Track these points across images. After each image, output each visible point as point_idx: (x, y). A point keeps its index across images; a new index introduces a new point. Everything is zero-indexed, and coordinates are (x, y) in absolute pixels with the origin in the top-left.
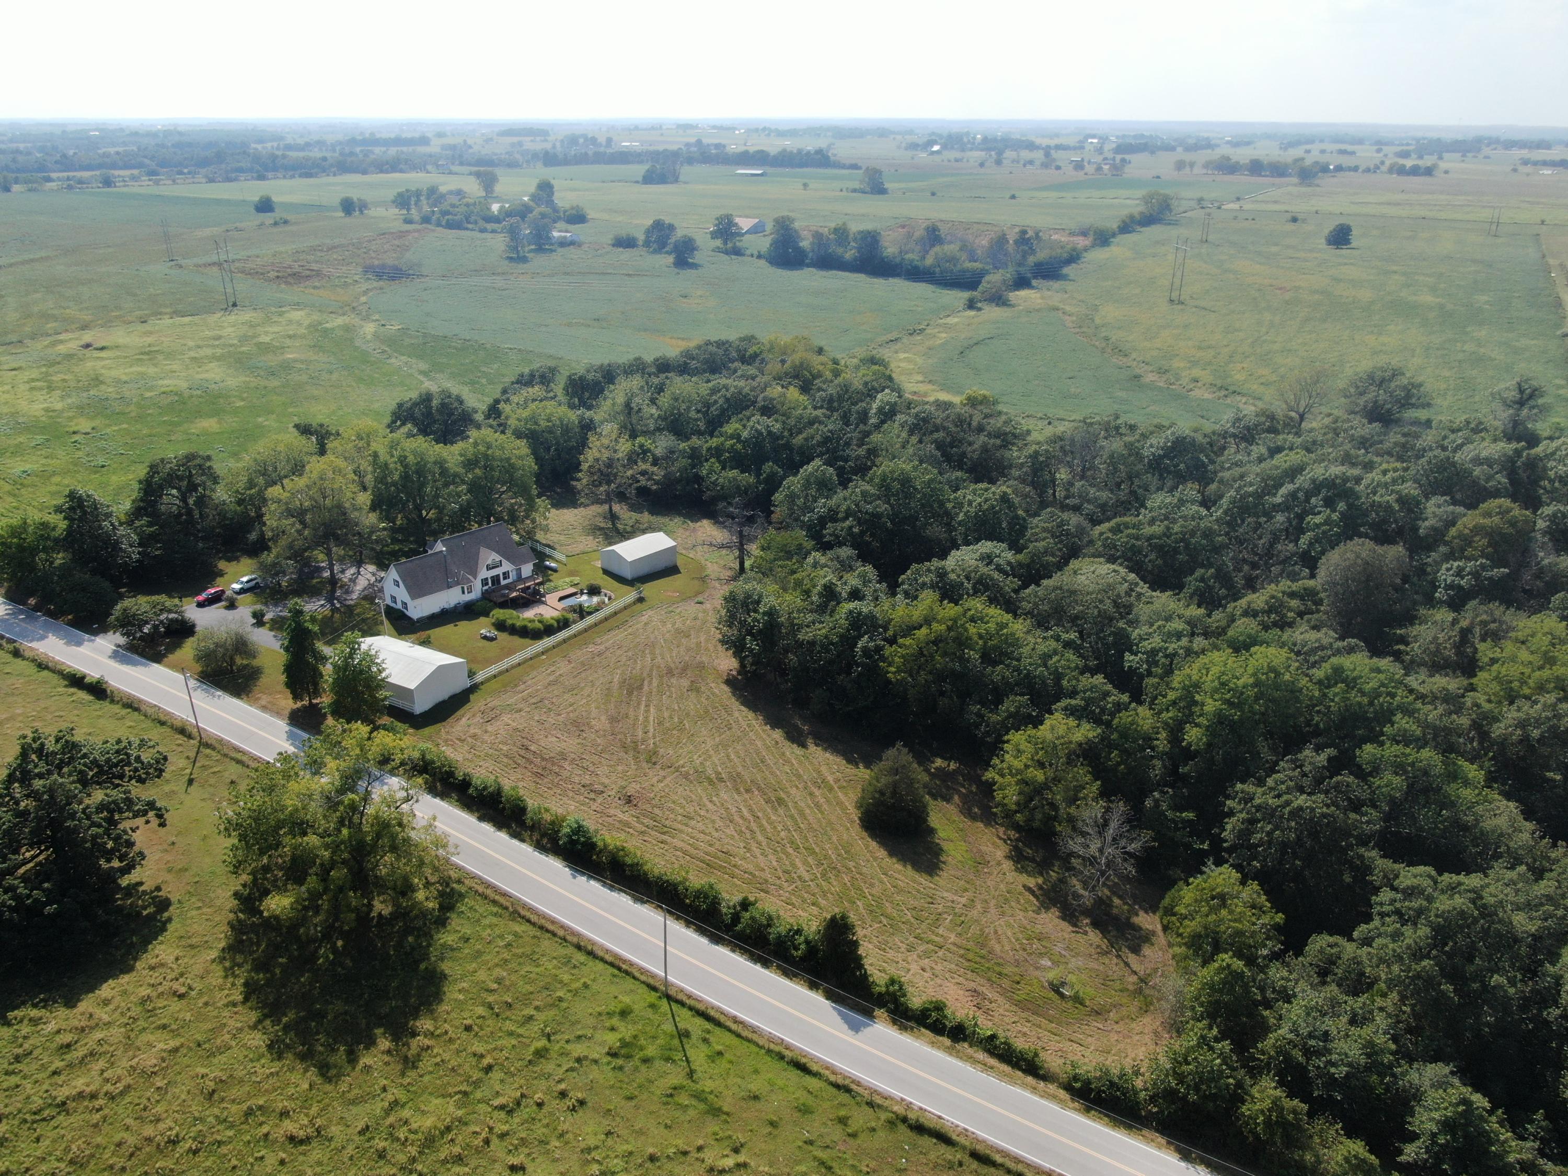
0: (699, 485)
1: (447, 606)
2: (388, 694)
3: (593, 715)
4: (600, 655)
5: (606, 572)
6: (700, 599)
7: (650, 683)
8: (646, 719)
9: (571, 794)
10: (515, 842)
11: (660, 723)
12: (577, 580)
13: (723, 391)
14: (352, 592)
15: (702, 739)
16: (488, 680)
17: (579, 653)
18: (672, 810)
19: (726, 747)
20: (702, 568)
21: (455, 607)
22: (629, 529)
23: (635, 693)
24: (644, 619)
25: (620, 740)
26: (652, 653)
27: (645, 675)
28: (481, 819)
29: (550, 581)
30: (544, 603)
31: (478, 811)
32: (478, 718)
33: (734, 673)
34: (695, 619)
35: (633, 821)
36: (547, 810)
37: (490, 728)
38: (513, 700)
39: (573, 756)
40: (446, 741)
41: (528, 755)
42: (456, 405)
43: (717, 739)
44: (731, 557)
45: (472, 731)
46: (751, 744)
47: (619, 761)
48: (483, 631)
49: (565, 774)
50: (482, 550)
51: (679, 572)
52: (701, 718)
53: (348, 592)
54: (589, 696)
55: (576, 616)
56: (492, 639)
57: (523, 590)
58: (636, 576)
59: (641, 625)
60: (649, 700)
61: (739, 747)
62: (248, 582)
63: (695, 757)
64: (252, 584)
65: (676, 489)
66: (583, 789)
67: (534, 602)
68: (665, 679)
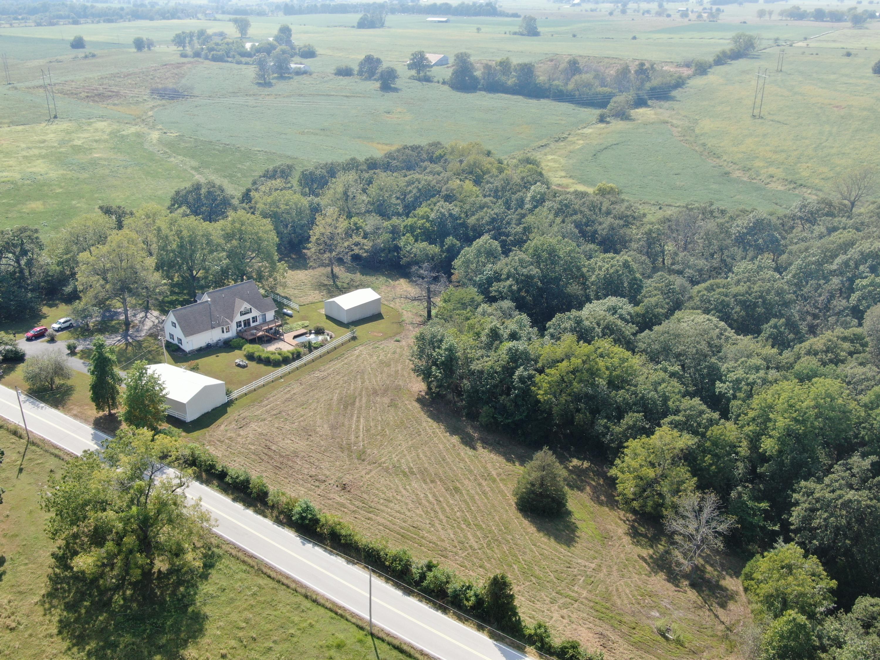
0: (398, 253)
1: (211, 342)
2: (167, 406)
3: (318, 424)
4: (323, 379)
5: (328, 317)
6: (398, 338)
7: (360, 400)
8: (357, 427)
9: (301, 482)
10: (260, 518)
11: (368, 431)
12: (306, 323)
13: (416, 184)
14: (141, 331)
15: (398, 443)
16: (241, 397)
17: (308, 378)
18: (376, 495)
19: (416, 448)
20: (400, 315)
21: (217, 343)
22: (345, 285)
23: (349, 408)
24: (357, 352)
25: (338, 442)
26: (362, 378)
27: (357, 394)
28: (235, 500)
29: (287, 324)
30: (283, 340)
31: (232, 494)
32: (233, 425)
33: (423, 393)
34: (394, 353)
35: (347, 503)
36: (283, 494)
37: (242, 433)
38: (259, 412)
39: (303, 454)
40: (210, 442)
41: (270, 453)
42: (218, 193)
43: (410, 443)
44: (421, 307)
45: (229, 435)
46: (435, 447)
47: (337, 458)
48: (237, 361)
49: (297, 467)
50: (238, 301)
51: (383, 318)
52: (398, 427)
53: (138, 331)
54: (315, 409)
55: (306, 350)
56: (244, 367)
57: (267, 331)
58: (350, 321)
59: (353, 358)
60: (359, 413)
61: (426, 449)
62: (64, 323)
63: (394, 456)
64: (67, 324)
65: (381, 256)
66: (310, 479)
67: (275, 339)
68: (372, 397)
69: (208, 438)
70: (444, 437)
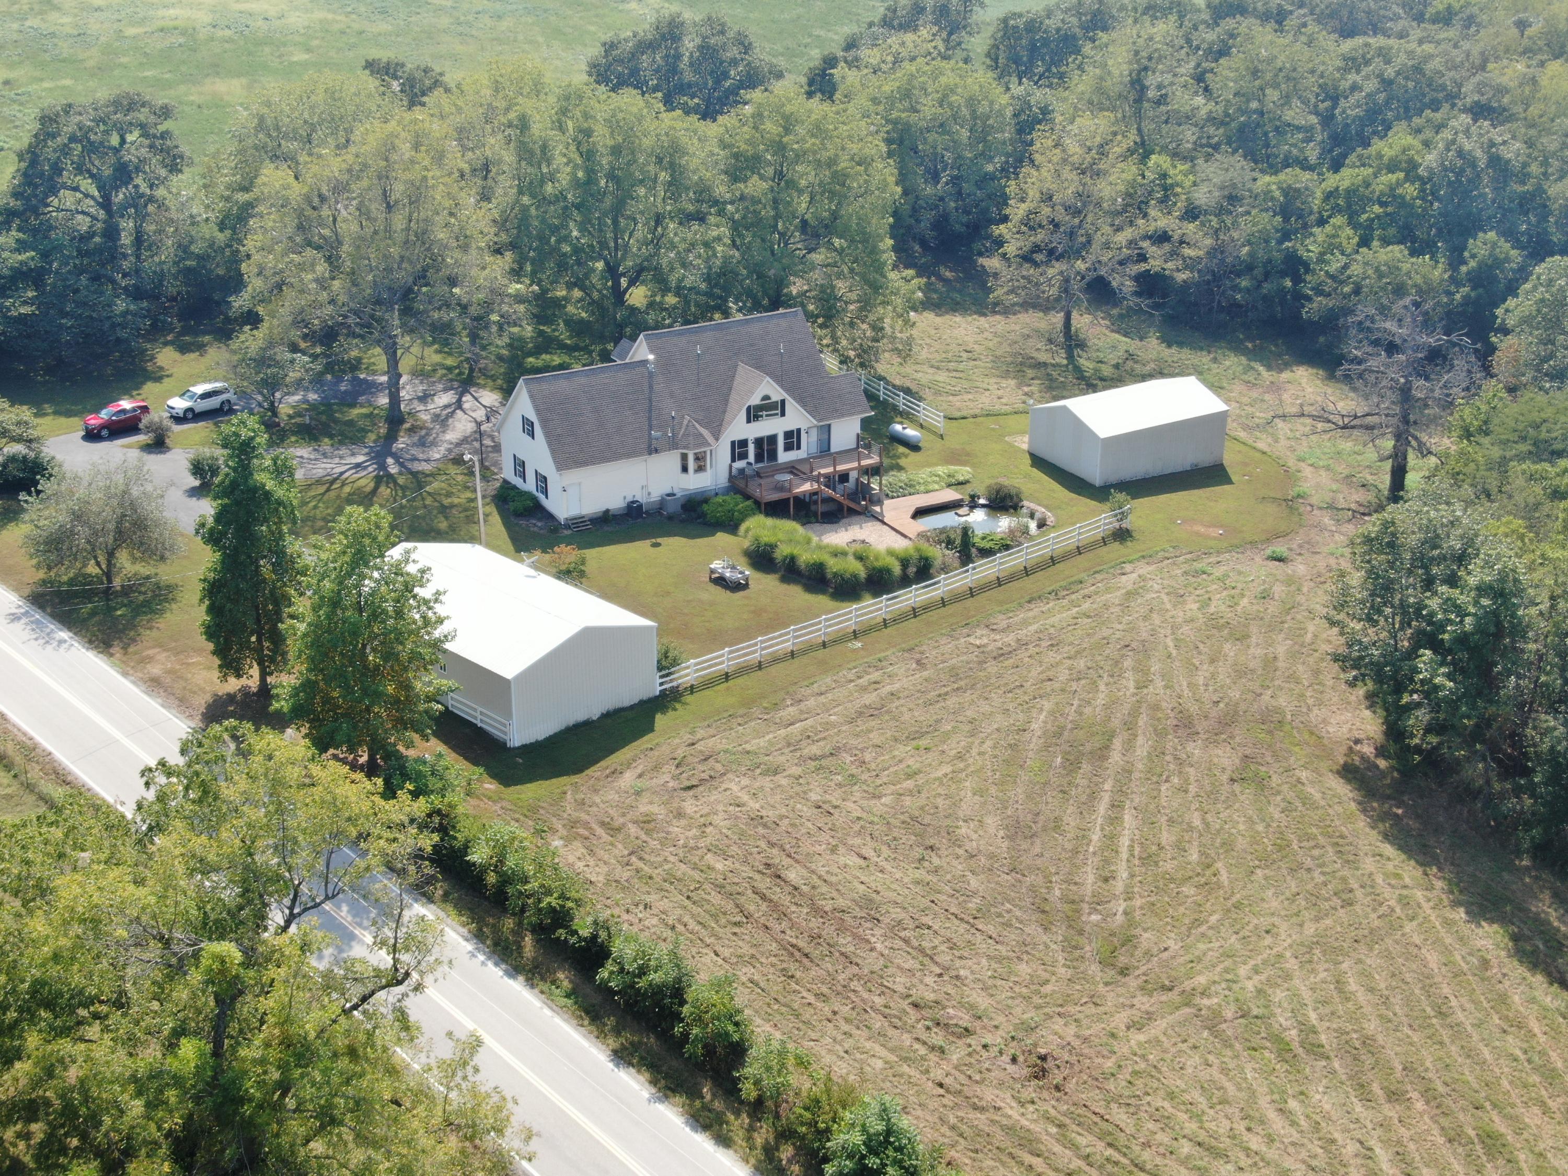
0: (1297, 280)
1: (641, 498)
2: (445, 683)
3: (965, 809)
4: (1000, 656)
5: (1039, 462)
6: (1280, 548)
7: (1129, 746)
8: (1111, 839)
9: (878, 1023)
10: (703, 1142)
11: (1148, 859)
12: (963, 472)
13: (1377, 64)
14: (434, 444)
15: (1265, 922)
16: (708, 683)
17: (947, 646)
18: (1165, 1121)
19: (1334, 953)
20: (1289, 476)
21: (662, 503)
22: (1107, 371)
23: (1086, 767)
24: (1127, 582)
25: (1033, 889)
26: (1142, 670)
27: (1116, 723)
28: (622, 1056)
29: (900, 468)
30: (878, 518)
31: (617, 1031)
32: (666, 776)
33: (1368, 750)
34: (1265, 596)
35: (1045, 1133)
36: (802, 1063)
37: (690, 806)
38: (762, 742)
39: (897, 913)
40: (573, 824)
41: (779, 895)
43: (1310, 929)
44: (1371, 455)
45: (644, 807)
46: (1409, 957)
47: (1025, 948)
48: (717, 565)
49: (871, 962)
50: (744, 371)
51: (1228, 481)
52: (1266, 861)
53: (422, 443)
54: (960, 757)
55: (951, 556)
56: (737, 587)
57: (830, 481)
58: (1114, 478)
59: (1115, 597)
60: (1121, 791)
61: (1372, 961)
62: (206, 395)
63: (1243, 971)
64: (214, 402)
65: (1235, 288)
66: (913, 1014)
67: (852, 512)
68: (1171, 742)
69: (569, 809)
70: (1448, 923)
